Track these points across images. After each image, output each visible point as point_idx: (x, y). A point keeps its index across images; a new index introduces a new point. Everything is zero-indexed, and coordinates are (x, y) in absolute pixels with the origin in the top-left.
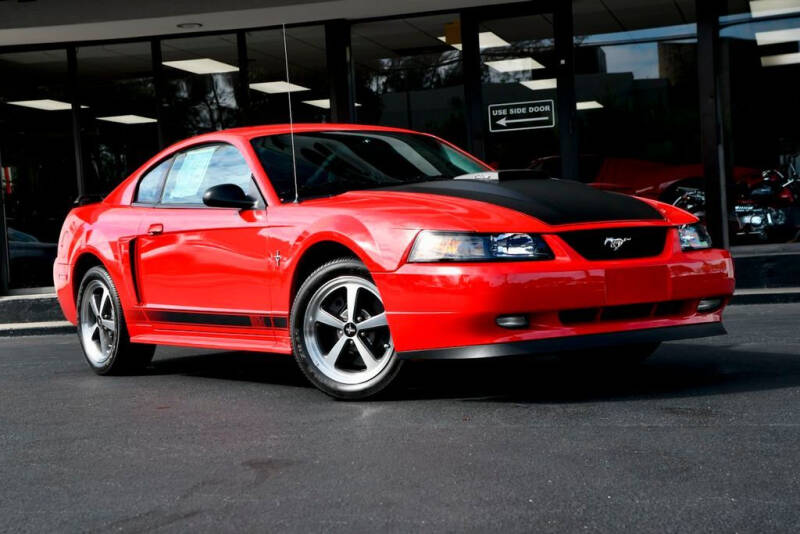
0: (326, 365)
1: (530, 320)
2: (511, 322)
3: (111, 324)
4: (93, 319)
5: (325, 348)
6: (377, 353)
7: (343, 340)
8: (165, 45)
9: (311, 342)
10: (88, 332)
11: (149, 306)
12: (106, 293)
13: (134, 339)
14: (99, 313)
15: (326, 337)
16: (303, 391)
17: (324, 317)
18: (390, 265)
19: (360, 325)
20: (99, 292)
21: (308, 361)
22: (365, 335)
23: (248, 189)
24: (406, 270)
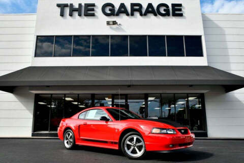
0: (129, 152)
1: (174, 146)
2: (171, 146)
3: (71, 140)
4: (67, 139)
5: (129, 149)
6: (140, 151)
7: (132, 148)
8: (67, 95)
9: (126, 148)
10: (66, 141)
11: (81, 137)
12: (71, 134)
13: (77, 143)
14: (69, 138)
15: (129, 147)
16: (124, 157)
17: (128, 143)
18: (147, 134)
19: (137, 145)
20: (69, 135)
21: (125, 151)
22: (137, 147)
23: (108, 117)
24: (150, 135)
